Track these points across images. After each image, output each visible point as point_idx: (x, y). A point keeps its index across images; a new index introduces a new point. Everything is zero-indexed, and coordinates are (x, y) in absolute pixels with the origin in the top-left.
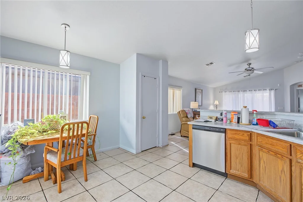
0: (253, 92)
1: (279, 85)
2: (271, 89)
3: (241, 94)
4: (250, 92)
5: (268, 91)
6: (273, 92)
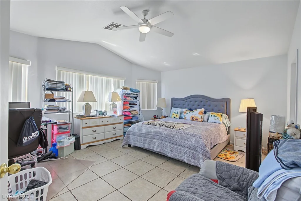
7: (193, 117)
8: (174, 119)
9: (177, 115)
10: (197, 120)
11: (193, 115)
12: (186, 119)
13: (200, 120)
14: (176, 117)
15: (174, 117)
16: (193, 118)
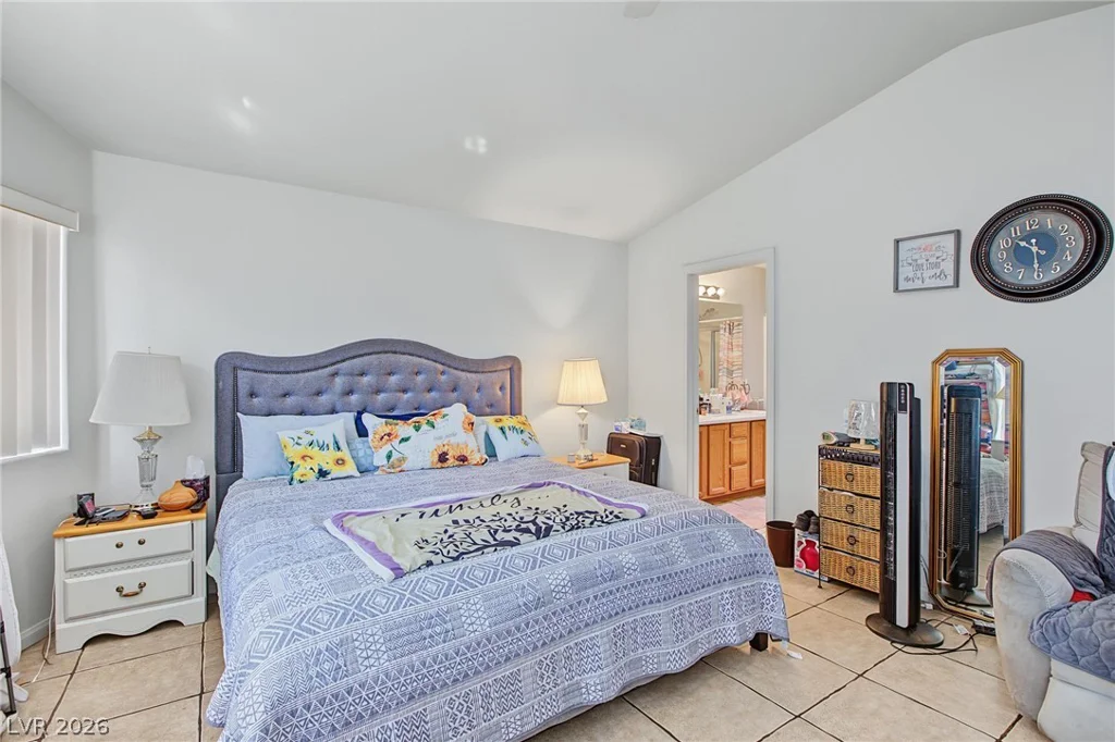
7: (445, 449)
8: (323, 484)
9: (339, 454)
10: (463, 459)
11: (440, 443)
12: (404, 467)
13: (476, 457)
14: (336, 471)
15: (322, 474)
16: (445, 454)
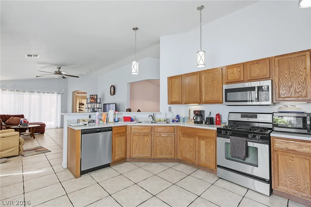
0: (42, 94)
1: (64, 90)
2: (59, 93)
3: (27, 95)
4: (38, 93)
5: (56, 94)
6: (59, 96)
